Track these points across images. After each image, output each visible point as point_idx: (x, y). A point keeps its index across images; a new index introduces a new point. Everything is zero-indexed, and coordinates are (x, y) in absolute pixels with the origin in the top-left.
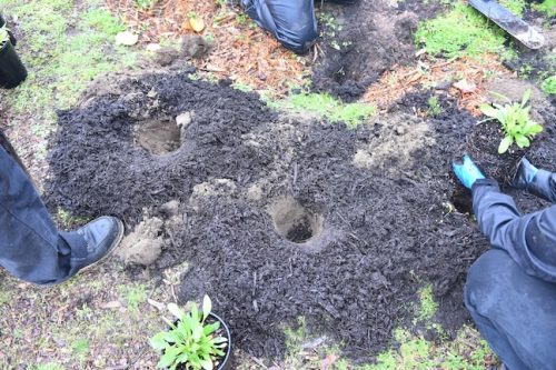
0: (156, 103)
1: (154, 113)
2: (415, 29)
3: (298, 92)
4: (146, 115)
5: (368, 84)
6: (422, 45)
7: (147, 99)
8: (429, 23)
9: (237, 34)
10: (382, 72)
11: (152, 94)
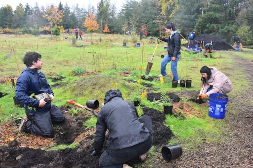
0: (8, 155)
1: (7, 158)
2: (83, 123)
3: (53, 146)
4: (4, 160)
5: (74, 139)
6: (86, 127)
7: (4, 155)
8: (86, 122)
9: (27, 138)
10: (77, 135)
11: (6, 153)
